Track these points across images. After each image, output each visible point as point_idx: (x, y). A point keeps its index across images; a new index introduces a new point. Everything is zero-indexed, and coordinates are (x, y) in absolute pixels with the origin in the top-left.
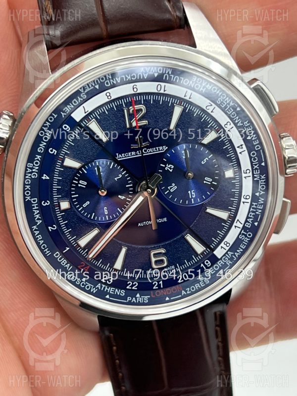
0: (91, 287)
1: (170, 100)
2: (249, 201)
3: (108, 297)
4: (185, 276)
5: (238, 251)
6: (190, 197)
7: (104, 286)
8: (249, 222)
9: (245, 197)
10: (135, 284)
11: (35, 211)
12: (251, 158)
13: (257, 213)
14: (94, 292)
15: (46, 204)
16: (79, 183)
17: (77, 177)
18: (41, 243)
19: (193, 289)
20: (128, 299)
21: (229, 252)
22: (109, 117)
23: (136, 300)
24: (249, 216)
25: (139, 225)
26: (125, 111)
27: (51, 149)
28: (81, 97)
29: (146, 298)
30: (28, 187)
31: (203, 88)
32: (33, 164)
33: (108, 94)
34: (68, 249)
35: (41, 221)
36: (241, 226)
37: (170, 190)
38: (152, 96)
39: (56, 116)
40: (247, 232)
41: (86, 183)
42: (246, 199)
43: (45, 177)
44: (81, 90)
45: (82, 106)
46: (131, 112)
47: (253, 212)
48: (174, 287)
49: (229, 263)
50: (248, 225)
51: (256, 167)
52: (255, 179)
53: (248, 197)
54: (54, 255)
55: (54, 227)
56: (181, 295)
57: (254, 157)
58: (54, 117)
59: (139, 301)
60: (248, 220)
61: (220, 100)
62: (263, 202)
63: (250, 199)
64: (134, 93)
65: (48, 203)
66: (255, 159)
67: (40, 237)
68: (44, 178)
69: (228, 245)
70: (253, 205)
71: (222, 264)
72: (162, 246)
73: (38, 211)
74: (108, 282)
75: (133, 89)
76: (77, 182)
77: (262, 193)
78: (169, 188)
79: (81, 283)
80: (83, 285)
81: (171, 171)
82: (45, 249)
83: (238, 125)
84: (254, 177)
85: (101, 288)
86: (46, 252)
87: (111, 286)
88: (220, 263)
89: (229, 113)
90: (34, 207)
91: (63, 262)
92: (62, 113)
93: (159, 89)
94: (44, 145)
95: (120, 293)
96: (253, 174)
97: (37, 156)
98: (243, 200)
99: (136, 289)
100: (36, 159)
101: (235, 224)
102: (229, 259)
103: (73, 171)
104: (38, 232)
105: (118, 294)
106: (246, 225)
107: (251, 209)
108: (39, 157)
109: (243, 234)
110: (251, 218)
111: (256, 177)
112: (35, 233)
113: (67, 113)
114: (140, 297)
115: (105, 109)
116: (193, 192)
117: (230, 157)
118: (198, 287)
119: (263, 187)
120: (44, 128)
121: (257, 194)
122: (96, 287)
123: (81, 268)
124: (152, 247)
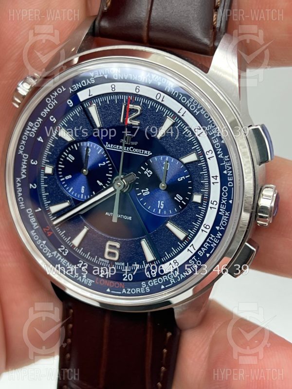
0: (48, 251)
1: (165, 111)
2: (208, 231)
4: (130, 276)
5: (184, 273)
6: (159, 207)
7: (59, 255)
8: (202, 251)
9: (205, 226)
10: (86, 265)
11: (24, 166)
12: (221, 191)
13: (212, 245)
14: (49, 257)
15: (34, 163)
16: (68, 156)
17: (68, 150)
18: (19, 195)
19: (133, 291)
20: (75, 276)
21: (175, 272)
22: (109, 106)
23: (82, 279)
24: (204, 245)
25: (107, 213)
26: (123, 107)
27: (52, 117)
28: (90, 81)
29: (90, 282)
30: (24, 142)
31: (197, 111)
32: (34, 123)
33: (113, 86)
34: (40, 209)
35: (25, 176)
36: (194, 252)
37: (142, 193)
38: (151, 102)
39: (64, 89)
40: (198, 260)
41: (73, 159)
42: (206, 228)
43: (40, 139)
44: (91, 74)
45: (88, 89)
47: (208, 242)
48: (117, 283)
50: (201, 254)
51: (224, 202)
52: (220, 213)
53: (208, 227)
54: (27, 210)
55: (34, 186)
56: (121, 292)
57: (225, 192)
58: (62, 89)
59: (84, 282)
60: (202, 248)
61: (209, 127)
62: (220, 237)
63: (209, 230)
64: (135, 93)
66: (225, 194)
67: (20, 190)
68: (39, 140)
69: (177, 264)
70: (211, 236)
71: (166, 280)
72: (119, 240)
73: (26, 167)
74: (63, 253)
75: (136, 89)
76: (66, 155)
77: (222, 228)
78: (142, 191)
79: (40, 244)
80: (42, 246)
81: (149, 176)
82: (21, 201)
83: (219, 156)
84: (219, 211)
85: (56, 256)
86: (21, 204)
87: (65, 257)
88: (165, 278)
89: (214, 143)
90: (24, 161)
91: (32, 219)
92: (70, 89)
93: (158, 98)
94: (47, 111)
95: (71, 267)
96: (219, 208)
97: (39, 118)
98: (202, 228)
99: (85, 269)
100: (38, 120)
101: (188, 247)
102: (174, 278)
103: (65, 143)
104: (20, 185)
106: (198, 253)
107: (208, 240)
108: (40, 120)
109: (193, 260)
110: (205, 248)
111: (221, 212)
112: (17, 185)
113: (75, 90)
114: (86, 278)
115: (108, 99)
116: (163, 203)
117: (203, 184)
118: (138, 292)
119: (224, 223)
120: (52, 97)
121: (218, 228)
122: (53, 253)
123: (45, 232)
124: (111, 238)
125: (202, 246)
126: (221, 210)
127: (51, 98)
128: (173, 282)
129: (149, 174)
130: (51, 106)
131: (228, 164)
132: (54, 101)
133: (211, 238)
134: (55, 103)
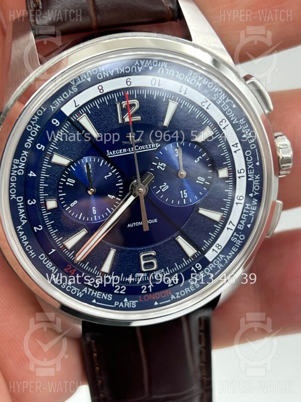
0: (77, 291)
1: (164, 95)
2: (243, 201)
3: (94, 301)
5: (230, 254)
6: (182, 197)
7: (90, 290)
8: (242, 224)
9: (238, 198)
10: (123, 288)
11: (21, 210)
12: (245, 157)
13: (250, 214)
14: (80, 296)
15: (32, 202)
16: (67, 181)
17: (65, 174)
18: (26, 244)
19: (183, 293)
20: (115, 304)
21: (220, 255)
22: (100, 111)
23: (124, 305)
24: (242, 218)
25: (129, 225)
26: (118, 106)
27: (39, 144)
28: (72, 90)
29: (134, 303)
30: (13, 184)
31: (199, 83)
32: (19, 160)
33: (100, 88)
34: (54, 250)
35: (26, 221)
36: (234, 228)
37: (161, 190)
38: (146, 91)
39: (45, 110)
40: (240, 235)
41: (74, 182)
43: (32, 174)
44: (72, 83)
45: (72, 100)
46: (124, 107)
47: (246, 213)
48: (163, 292)
49: (220, 266)
50: (241, 227)
51: (250, 166)
52: (249, 179)
53: (241, 198)
54: (39, 257)
55: (40, 228)
56: (171, 299)
57: (249, 157)
58: (42, 110)
59: (127, 306)
60: (241, 221)
61: (216, 96)
62: (256, 203)
64: (127, 86)
65: (34, 202)
66: (249, 159)
67: (24, 238)
68: (30, 175)
69: (220, 247)
70: (246, 206)
71: (213, 268)
72: (152, 248)
73: (24, 211)
74: (95, 285)
75: (127, 82)
76: (65, 180)
77: (256, 193)
78: (160, 187)
79: (66, 287)
80: (69, 288)
81: (163, 170)
82: (30, 250)
83: (234, 123)
85: (88, 292)
86: (31, 253)
87: (98, 289)
88: (211, 266)
89: (225, 110)
90: (19, 206)
91: (48, 264)
92: (51, 106)
93: (153, 83)
94: (31, 141)
95: (107, 297)
96: (247, 174)
97: (24, 151)
98: (236, 201)
99: (124, 293)
101: (227, 226)
102: (220, 262)
103: (61, 168)
104: (23, 232)
105: (106, 298)
106: (238, 227)
107: (244, 211)
108: (25, 153)
109: (235, 236)
110: (244, 220)
111: (250, 177)
112: (19, 234)
113: (57, 106)
114: (128, 302)
115: (96, 103)
116: (185, 192)
117: (224, 157)
118: (188, 292)
119: (257, 188)
120: (33, 122)
121: (251, 195)
122: (83, 291)
123: (67, 271)
124: (142, 249)
125: (241, 219)
126: (249, 176)
127: (31, 124)
128: (221, 267)
129: (163, 167)
130: (34, 133)
131: (246, 127)
132: (36, 127)
133: (247, 208)
134: (38, 128)
